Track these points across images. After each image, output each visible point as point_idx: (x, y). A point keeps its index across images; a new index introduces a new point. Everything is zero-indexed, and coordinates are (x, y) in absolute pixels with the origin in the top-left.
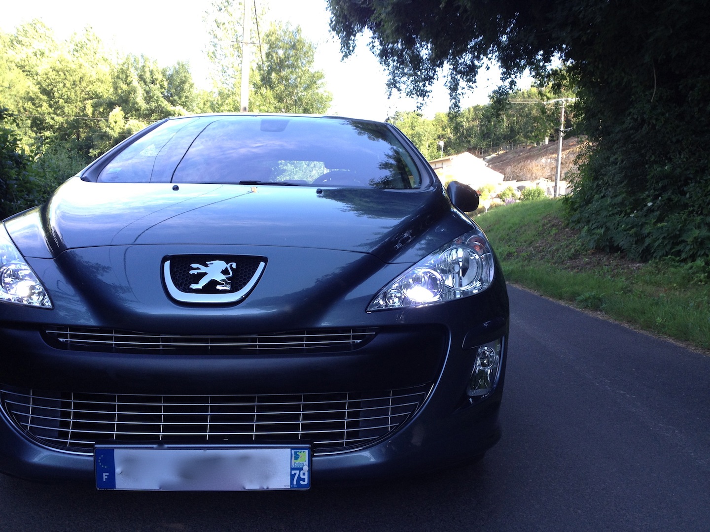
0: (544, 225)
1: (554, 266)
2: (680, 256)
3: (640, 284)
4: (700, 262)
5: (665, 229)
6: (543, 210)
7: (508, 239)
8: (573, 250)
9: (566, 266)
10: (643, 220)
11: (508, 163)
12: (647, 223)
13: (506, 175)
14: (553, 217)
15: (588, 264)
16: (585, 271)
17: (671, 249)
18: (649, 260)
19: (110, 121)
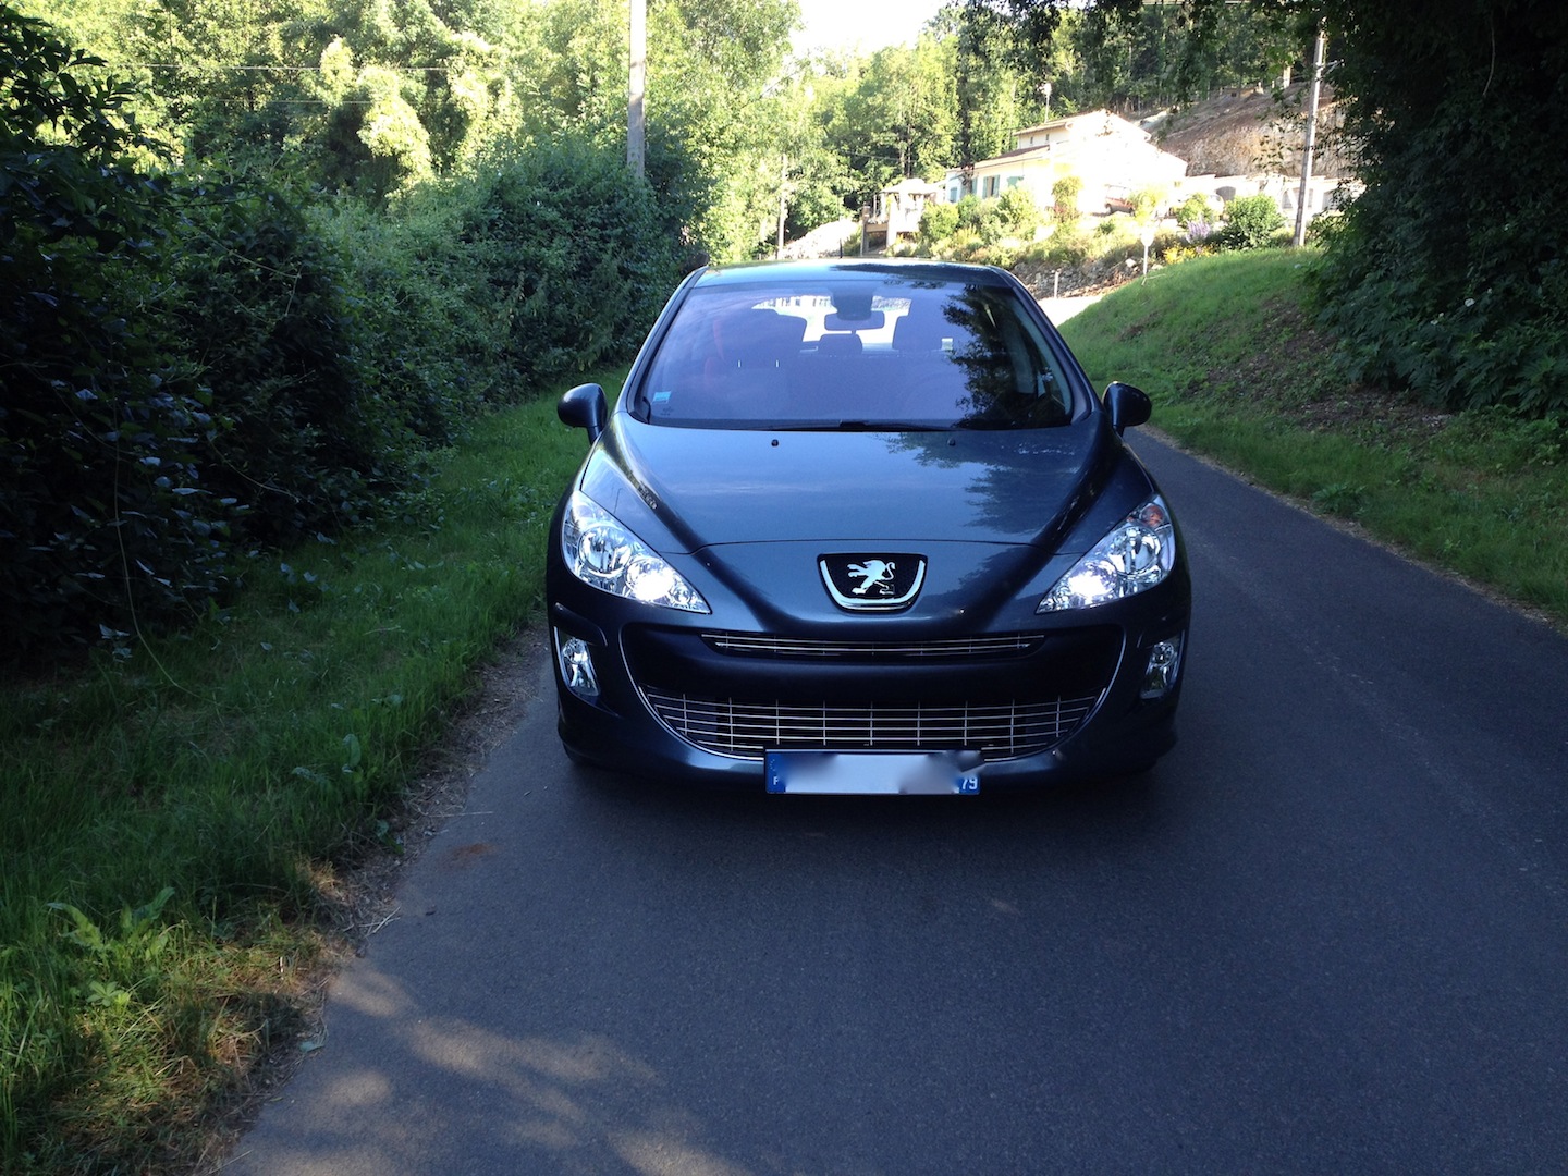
0: (1266, 320)
1: (1279, 415)
2: (1517, 405)
3: (1437, 461)
5: (1492, 354)
7: (1193, 348)
8: (1319, 381)
9: (1304, 416)
10: (1456, 332)
11: (1197, 135)
12: (1461, 339)
13: (1193, 163)
14: (1286, 301)
15: (1345, 412)
16: (1339, 430)
17: (1502, 391)
18: (1460, 409)
19: (324, 71)
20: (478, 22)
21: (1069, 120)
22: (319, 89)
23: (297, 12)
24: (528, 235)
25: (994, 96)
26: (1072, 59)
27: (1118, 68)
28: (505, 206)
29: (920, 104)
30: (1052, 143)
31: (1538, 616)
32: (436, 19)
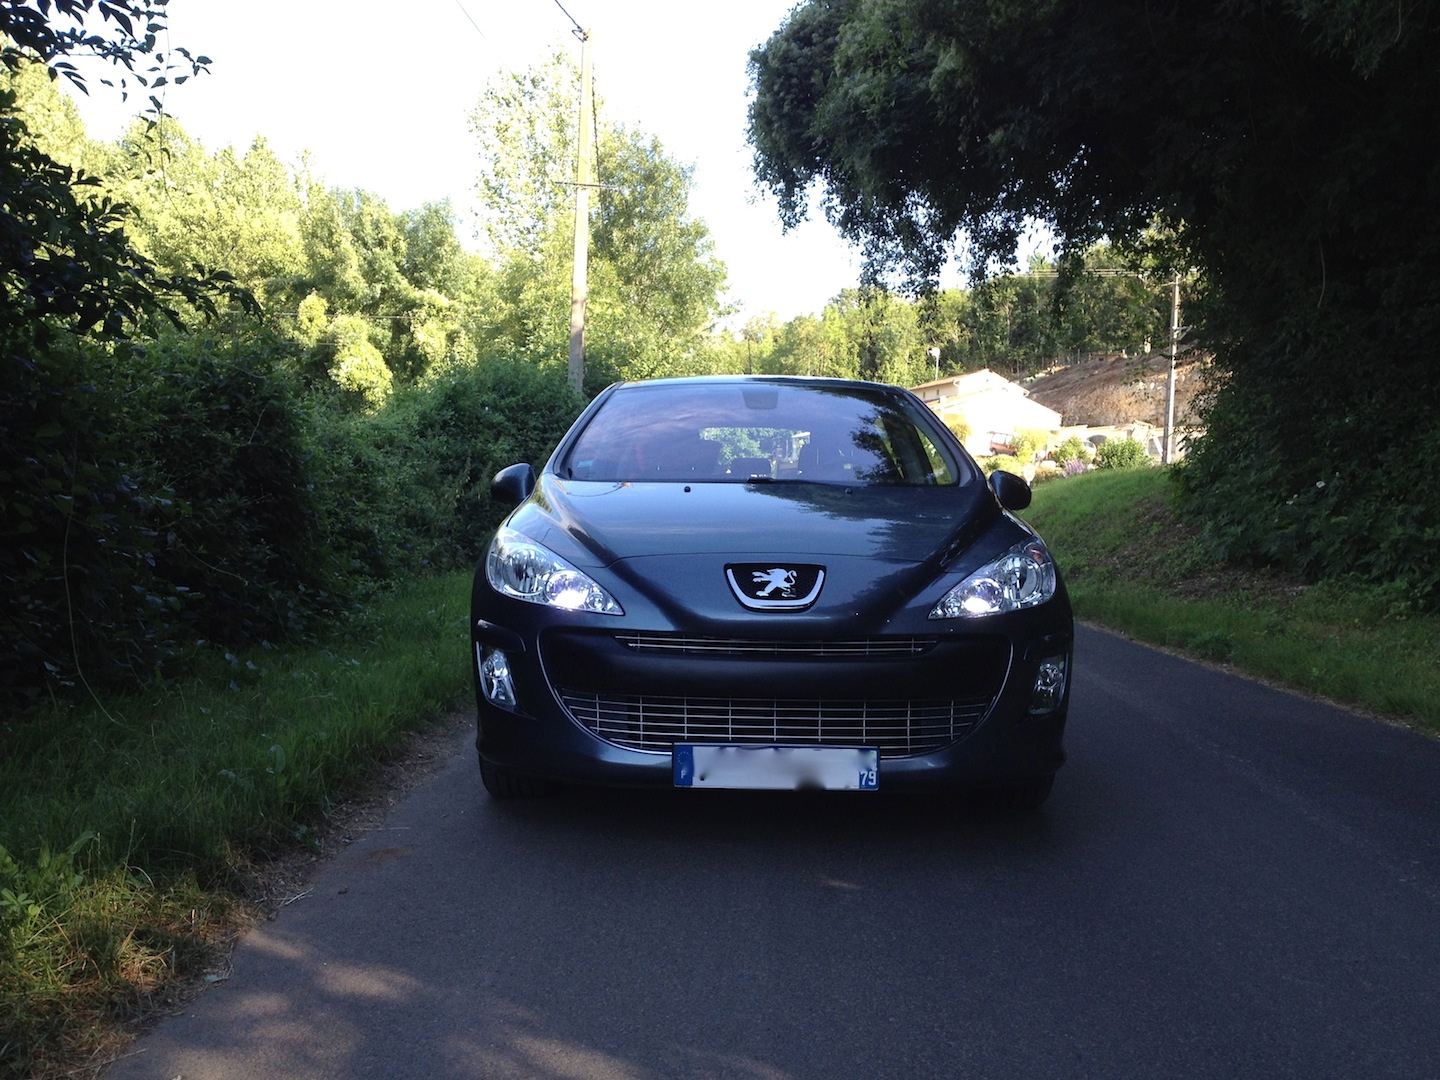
0: (1137, 517)
1: (1154, 589)
2: (1369, 572)
3: (1300, 619)
4: (1401, 583)
5: (1344, 527)
6: (1136, 489)
7: (1073, 542)
8: (1188, 562)
9: (1175, 591)
10: (1310, 511)
11: (1070, 392)
12: (1314, 516)
13: (1067, 415)
14: (1155, 501)
15: (1214, 586)
16: (1209, 600)
18: (1318, 580)
19: (301, 318)
20: (440, 281)
21: (955, 379)
22: (296, 333)
23: (279, 271)
24: (475, 434)
25: (891, 358)
26: (957, 329)
27: (998, 337)
28: (457, 410)
29: (826, 365)
30: (943, 398)
31: (1404, 725)
32: (399, 276)
